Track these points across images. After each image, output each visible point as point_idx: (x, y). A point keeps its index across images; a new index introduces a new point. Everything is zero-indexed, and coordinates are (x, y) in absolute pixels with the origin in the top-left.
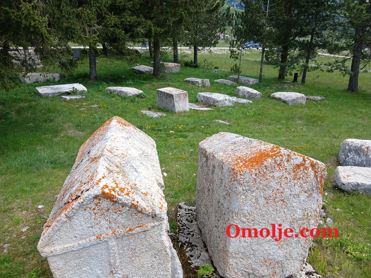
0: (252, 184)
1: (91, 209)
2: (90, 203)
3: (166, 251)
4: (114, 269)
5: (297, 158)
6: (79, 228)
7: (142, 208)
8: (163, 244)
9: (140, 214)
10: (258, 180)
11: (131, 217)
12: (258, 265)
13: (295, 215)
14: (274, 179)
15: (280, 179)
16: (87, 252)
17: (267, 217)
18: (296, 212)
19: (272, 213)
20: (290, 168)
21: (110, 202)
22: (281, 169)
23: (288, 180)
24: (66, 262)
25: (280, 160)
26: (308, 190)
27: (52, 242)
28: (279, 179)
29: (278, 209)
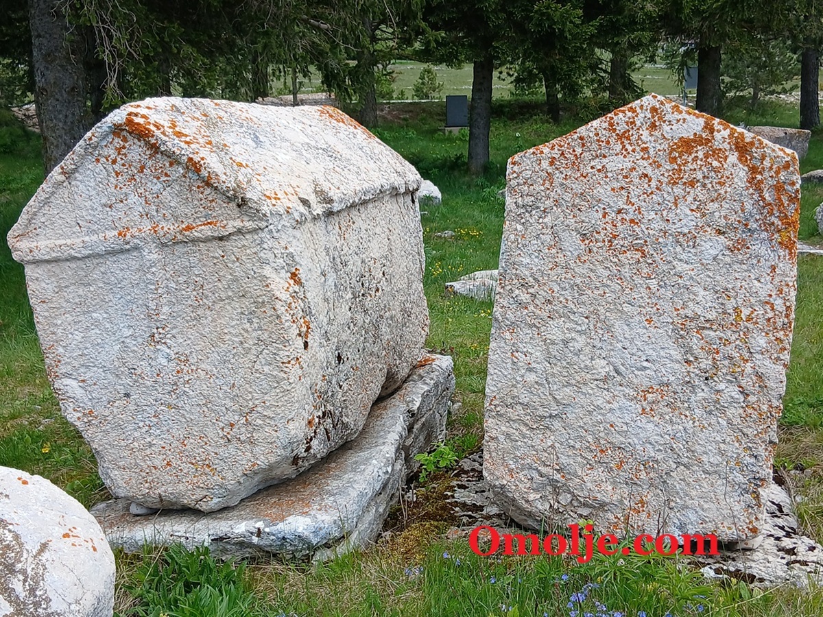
0: (542, 188)
1: (108, 160)
2: (106, 146)
3: (274, 309)
4: (157, 328)
5: (684, 119)
6: (86, 204)
7: (209, 172)
8: (267, 286)
9: (208, 191)
10: (558, 178)
11: (189, 195)
12: (579, 459)
13: (691, 304)
14: (606, 177)
15: (626, 177)
16: (102, 269)
17: (591, 295)
18: (692, 297)
19: (607, 286)
20: (659, 147)
21: (145, 149)
22: (630, 148)
23: (654, 184)
24: (61, 288)
25: (627, 123)
26: (727, 226)
27: (35, 229)
28: (620, 177)
29: (627, 275)
